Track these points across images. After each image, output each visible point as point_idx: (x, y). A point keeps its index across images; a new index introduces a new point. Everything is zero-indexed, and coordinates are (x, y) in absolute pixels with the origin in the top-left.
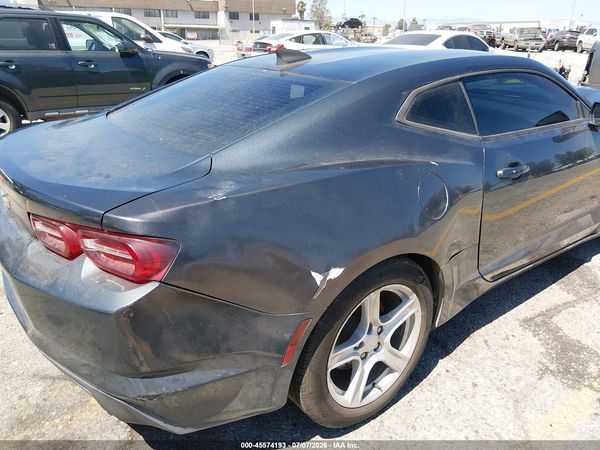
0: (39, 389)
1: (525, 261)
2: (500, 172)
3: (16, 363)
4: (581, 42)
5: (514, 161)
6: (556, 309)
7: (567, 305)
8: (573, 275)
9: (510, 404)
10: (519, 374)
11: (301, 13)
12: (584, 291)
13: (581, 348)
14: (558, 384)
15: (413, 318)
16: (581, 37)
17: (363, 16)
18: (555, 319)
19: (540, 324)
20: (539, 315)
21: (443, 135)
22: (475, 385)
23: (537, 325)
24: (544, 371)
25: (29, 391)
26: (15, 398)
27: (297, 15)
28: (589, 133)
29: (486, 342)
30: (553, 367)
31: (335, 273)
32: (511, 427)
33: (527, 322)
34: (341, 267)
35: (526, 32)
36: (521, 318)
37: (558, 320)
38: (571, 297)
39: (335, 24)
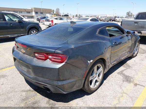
0: (25, 93)
1: (116, 62)
2: (113, 44)
3: (16, 89)
4: (116, 19)
5: (115, 42)
6: (123, 71)
7: (125, 70)
8: (125, 65)
9: (119, 87)
10: (119, 82)
11: (53, 12)
12: (127, 67)
13: (129, 77)
14: (127, 83)
15: (101, 71)
16: (116, 18)
17: (68, 13)
18: (123, 72)
19: (121, 73)
20: (120, 72)
21: (104, 37)
22: (112, 84)
23: (120, 73)
24: (124, 81)
25: (22, 94)
26: (20, 95)
27: (52, 13)
28: (126, 37)
29: (112, 77)
30: (125, 80)
31: (91, 61)
32: (120, 90)
33: (118, 73)
34: (92, 60)
35: (108, 18)
36: (117, 72)
37: (124, 72)
38: (125, 68)
39: (62, 15)
